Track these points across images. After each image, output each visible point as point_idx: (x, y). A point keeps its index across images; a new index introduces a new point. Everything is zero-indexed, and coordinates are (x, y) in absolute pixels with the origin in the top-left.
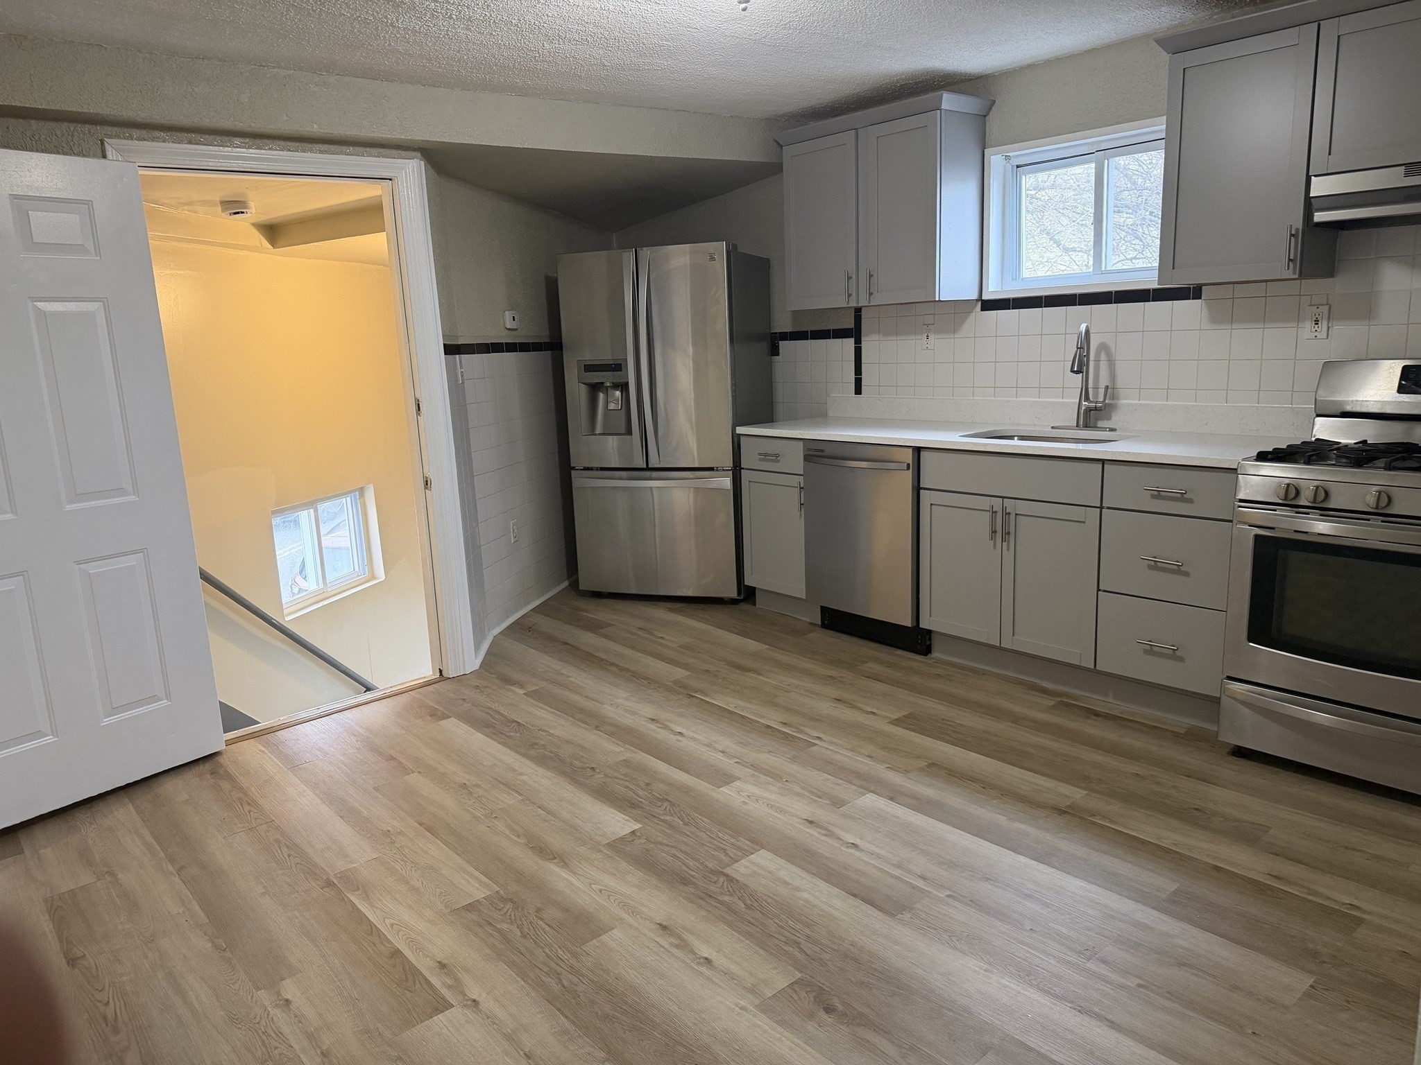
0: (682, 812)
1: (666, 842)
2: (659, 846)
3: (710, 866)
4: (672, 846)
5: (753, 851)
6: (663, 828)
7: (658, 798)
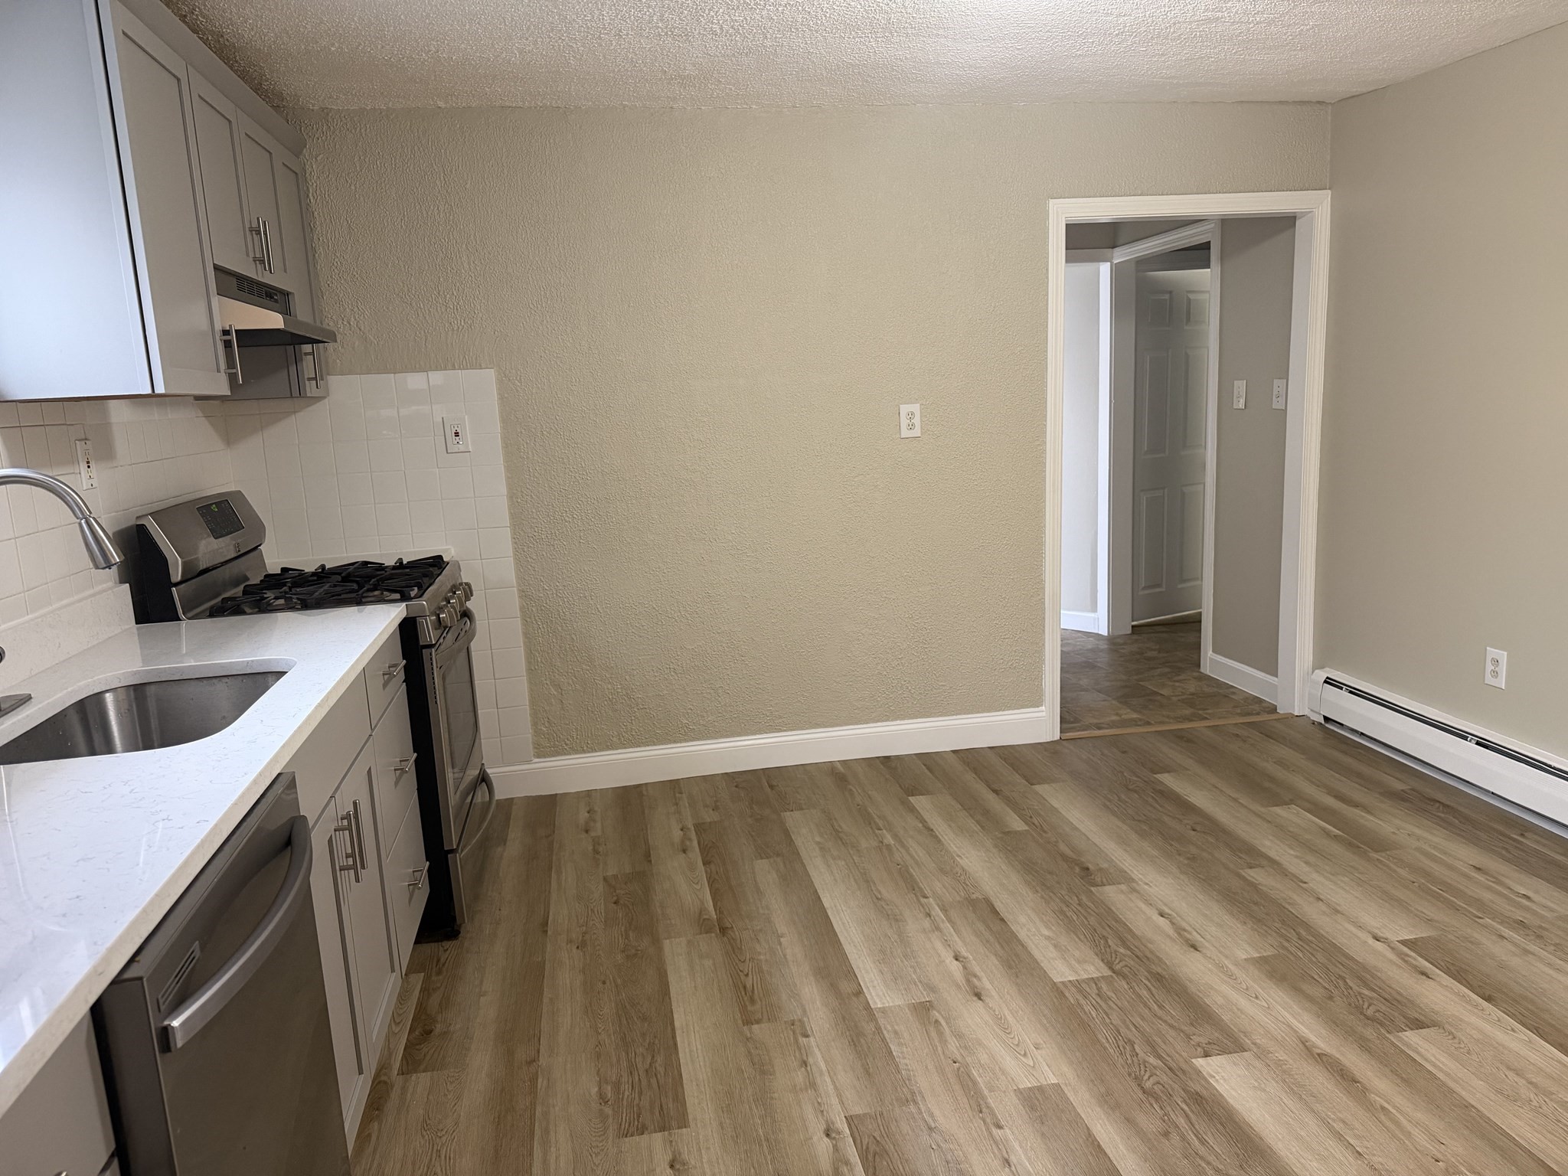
0: (1129, 1061)
1: (1164, 1027)
2: (1175, 1024)
3: (1124, 983)
4: (1160, 1018)
5: (1069, 985)
6: (1164, 1046)
7: (1157, 1100)
